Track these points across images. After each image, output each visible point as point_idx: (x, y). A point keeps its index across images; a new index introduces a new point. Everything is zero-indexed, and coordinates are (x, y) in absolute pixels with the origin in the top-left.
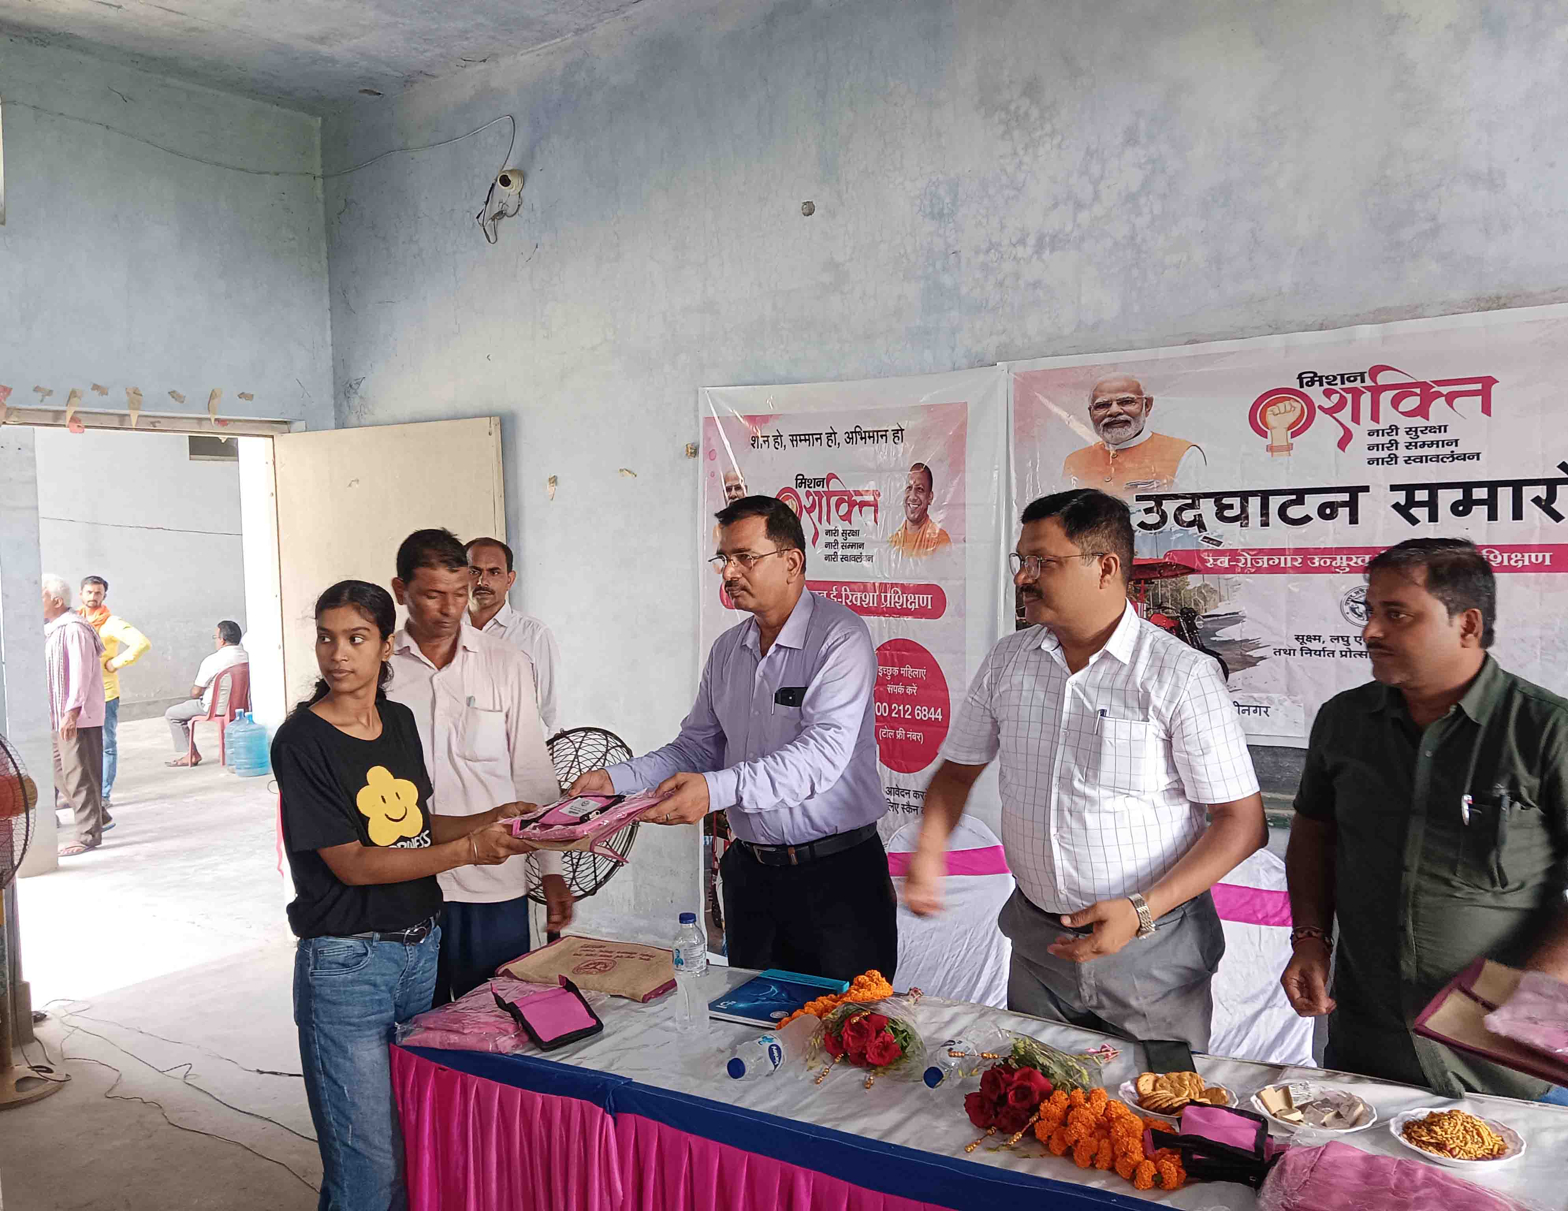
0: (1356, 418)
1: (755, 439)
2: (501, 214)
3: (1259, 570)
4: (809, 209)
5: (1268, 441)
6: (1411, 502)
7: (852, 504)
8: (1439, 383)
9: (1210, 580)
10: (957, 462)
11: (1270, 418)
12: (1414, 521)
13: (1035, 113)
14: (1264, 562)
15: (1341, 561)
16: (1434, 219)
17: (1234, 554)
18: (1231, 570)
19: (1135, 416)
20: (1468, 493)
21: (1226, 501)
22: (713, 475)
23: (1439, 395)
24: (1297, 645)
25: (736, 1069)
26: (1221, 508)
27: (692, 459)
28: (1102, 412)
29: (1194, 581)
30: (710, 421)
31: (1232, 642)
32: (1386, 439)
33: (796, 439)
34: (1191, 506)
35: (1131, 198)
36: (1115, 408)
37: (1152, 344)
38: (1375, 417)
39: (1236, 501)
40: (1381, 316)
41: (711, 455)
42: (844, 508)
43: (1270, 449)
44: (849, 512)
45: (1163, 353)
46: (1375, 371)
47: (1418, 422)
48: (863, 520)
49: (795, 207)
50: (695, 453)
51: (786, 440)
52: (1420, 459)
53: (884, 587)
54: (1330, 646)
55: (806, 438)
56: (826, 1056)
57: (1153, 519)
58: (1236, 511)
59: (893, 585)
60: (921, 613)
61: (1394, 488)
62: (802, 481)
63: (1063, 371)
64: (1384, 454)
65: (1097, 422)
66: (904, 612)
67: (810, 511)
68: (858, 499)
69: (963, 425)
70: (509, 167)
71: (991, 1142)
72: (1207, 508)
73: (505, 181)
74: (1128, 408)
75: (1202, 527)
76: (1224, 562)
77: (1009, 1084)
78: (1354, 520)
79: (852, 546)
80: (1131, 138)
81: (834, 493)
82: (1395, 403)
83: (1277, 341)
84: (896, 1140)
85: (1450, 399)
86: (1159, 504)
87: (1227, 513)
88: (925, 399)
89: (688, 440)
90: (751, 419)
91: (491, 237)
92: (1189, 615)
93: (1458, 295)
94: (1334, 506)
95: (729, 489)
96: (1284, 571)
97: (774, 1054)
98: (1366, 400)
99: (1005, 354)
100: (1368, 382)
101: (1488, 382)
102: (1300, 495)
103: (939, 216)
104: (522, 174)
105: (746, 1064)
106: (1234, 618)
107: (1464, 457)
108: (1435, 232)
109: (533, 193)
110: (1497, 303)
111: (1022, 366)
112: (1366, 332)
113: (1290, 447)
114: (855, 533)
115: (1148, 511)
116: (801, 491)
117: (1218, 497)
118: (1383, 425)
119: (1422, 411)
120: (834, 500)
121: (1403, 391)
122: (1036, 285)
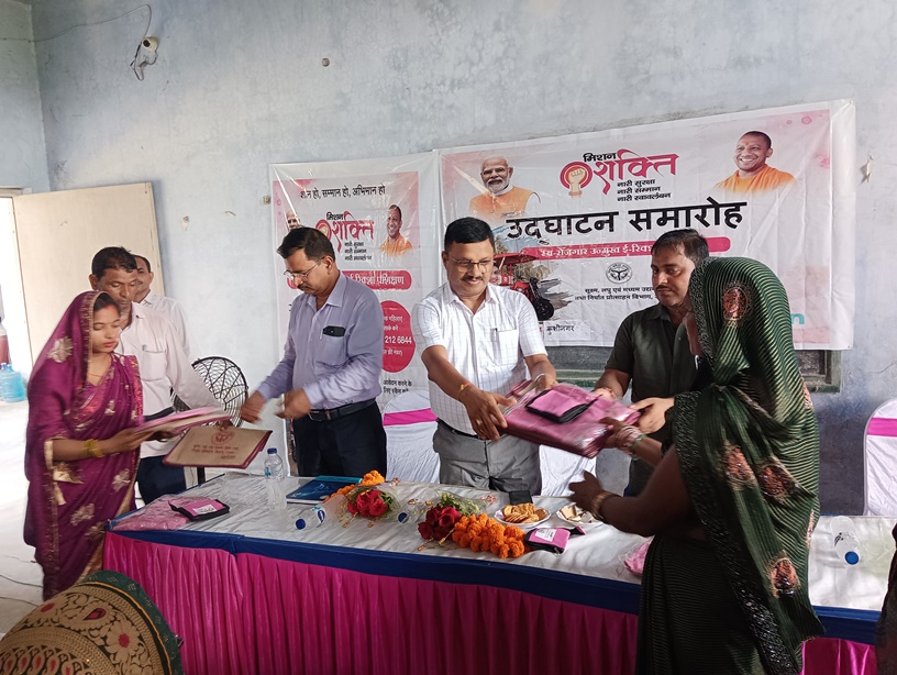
0: (612, 178)
1: (303, 193)
2: (145, 63)
3: (567, 257)
4: (326, 63)
5: (569, 190)
6: (638, 220)
7: (358, 228)
8: (651, 158)
9: (544, 263)
10: (414, 205)
11: (571, 178)
12: (640, 229)
13: (446, 12)
14: (569, 253)
15: (606, 251)
16: (647, 73)
17: (555, 249)
18: (553, 257)
19: (504, 178)
20: (665, 214)
21: (550, 222)
22: (280, 213)
23: (651, 164)
24: (586, 294)
25: (300, 524)
26: (548, 225)
27: (267, 206)
28: (488, 176)
29: (536, 263)
30: (276, 183)
31: (555, 294)
32: (625, 188)
33: (325, 193)
34: (534, 225)
35: (498, 60)
36: (494, 173)
37: (512, 139)
38: (621, 177)
39: (555, 222)
40: (622, 124)
41: (278, 202)
42: (354, 231)
43: (571, 194)
44: (357, 233)
45: (517, 144)
46: (621, 152)
47: (641, 178)
48: (365, 237)
49: (319, 61)
50: (269, 201)
51: (320, 193)
52: (642, 197)
53: (378, 273)
54: (602, 294)
55: (332, 192)
56: (349, 514)
57: (515, 232)
58: (555, 227)
59: (383, 272)
60: (398, 286)
61: (630, 212)
62: (330, 216)
63: (467, 154)
64: (625, 195)
65: (485, 181)
66: (390, 286)
67: (336, 232)
68: (362, 225)
69: (417, 184)
70: (149, 35)
71: (431, 545)
72: (541, 225)
73: (147, 44)
74: (501, 173)
75: (539, 236)
76: (550, 254)
77: (439, 516)
78: (612, 230)
79: (360, 251)
80: (497, 27)
81: (349, 222)
82: (630, 169)
83: (573, 137)
84: (384, 549)
85: (656, 166)
86: (518, 224)
87: (551, 228)
88: (395, 170)
89: (265, 194)
90: (300, 181)
91: (140, 77)
92: (534, 281)
93: (660, 112)
94: (602, 222)
95: (289, 222)
96: (579, 257)
97: (321, 515)
98: (616, 167)
99: (437, 145)
100: (617, 158)
101: (674, 157)
102: (586, 217)
103: (398, 68)
104: (157, 40)
105: (306, 522)
106: (556, 282)
107: (663, 196)
108: (648, 80)
109: (165, 50)
110: (678, 116)
111: (446, 151)
112: (615, 132)
113: (580, 193)
114: (361, 244)
115: (513, 228)
116: (330, 222)
117: (546, 219)
118: (625, 180)
119: (643, 173)
120: (348, 226)
121: (634, 162)
122: (451, 107)
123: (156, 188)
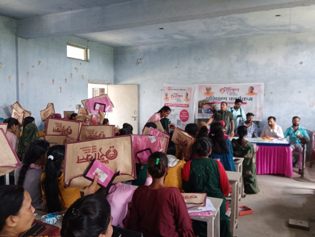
2: (139, 63)
7: (180, 96)
10: (191, 93)
27: (162, 91)
30: (164, 87)
49: (175, 67)
53: (183, 104)
55: (175, 89)
60: (187, 107)
69: (191, 89)
73: (140, 59)
85: (236, 90)
88: (187, 87)
90: (169, 87)
100: (229, 88)
101: (239, 89)
103: (190, 70)
108: (233, 77)
111: (200, 84)
114: (180, 99)
123: (139, 86)
